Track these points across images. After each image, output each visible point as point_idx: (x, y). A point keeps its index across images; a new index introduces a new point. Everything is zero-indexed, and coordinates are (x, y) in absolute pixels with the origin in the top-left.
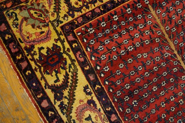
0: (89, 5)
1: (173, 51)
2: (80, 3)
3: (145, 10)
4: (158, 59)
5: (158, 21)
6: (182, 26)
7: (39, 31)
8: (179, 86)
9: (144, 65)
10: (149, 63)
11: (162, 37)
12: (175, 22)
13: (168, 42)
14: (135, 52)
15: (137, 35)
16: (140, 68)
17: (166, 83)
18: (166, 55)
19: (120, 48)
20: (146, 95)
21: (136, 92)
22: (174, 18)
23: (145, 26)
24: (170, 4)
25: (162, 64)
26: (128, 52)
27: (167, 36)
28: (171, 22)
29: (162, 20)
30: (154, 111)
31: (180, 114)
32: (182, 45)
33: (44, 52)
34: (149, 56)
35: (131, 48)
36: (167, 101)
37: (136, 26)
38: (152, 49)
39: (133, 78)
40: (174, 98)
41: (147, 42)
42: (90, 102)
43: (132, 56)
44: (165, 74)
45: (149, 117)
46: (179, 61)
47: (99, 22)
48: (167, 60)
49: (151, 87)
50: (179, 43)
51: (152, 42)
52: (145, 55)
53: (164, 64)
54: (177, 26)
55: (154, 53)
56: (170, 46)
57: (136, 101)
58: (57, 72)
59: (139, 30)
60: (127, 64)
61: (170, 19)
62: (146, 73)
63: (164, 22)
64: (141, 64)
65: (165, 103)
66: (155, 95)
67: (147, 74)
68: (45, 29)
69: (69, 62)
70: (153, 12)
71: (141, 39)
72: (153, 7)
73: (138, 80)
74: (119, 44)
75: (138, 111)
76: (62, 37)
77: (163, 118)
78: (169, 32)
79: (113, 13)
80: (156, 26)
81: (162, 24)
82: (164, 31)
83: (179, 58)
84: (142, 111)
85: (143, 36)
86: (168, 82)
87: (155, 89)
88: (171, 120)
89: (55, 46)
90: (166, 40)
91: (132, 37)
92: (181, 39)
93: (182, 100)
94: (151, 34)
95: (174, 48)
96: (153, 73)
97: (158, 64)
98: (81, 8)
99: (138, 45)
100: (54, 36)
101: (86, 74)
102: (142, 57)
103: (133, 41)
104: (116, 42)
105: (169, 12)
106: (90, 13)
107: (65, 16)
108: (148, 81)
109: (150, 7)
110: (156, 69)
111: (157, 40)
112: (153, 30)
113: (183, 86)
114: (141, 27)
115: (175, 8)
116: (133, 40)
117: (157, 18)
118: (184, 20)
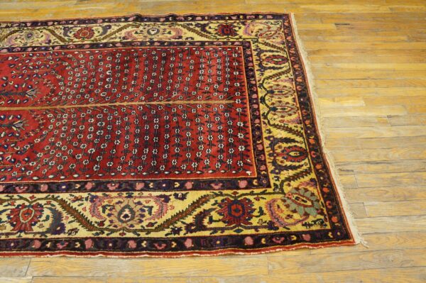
3: (230, 96)
7: (255, 31)
8: (139, 91)
9: (180, 75)
11: (195, 98)
12: (200, 115)
13: (186, 100)
14: (196, 73)
15: (210, 80)
16: (180, 71)
17: (152, 83)
21: (163, 62)
22: (206, 117)
23: (214, 90)
24: (223, 121)
27: (192, 102)
29: (210, 106)
30: (137, 67)
32: (174, 110)
33: (237, 29)
34: (184, 81)
35: (202, 72)
37: (219, 83)
38: (188, 86)
40: (133, 83)
41: (198, 85)
42: (180, 37)
43: (195, 71)
44: (160, 86)
46: (161, 101)
48: (170, 93)
49: (158, 72)
50: (177, 108)
51: (196, 89)
52: (188, 79)
53: (168, 89)
54: (196, 116)
55: (184, 85)
56: (181, 100)
58: (216, 30)
59: (214, 83)
61: (207, 112)
62: (172, 74)
68: (254, 34)
69: (218, 37)
70: (225, 102)
71: (204, 82)
72: (230, 104)
73: (172, 66)
76: (241, 40)
78: (195, 106)
79: (241, 73)
80: (208, 98)
81: (207, 104)
82: (198, 102)
83: (163, 103)
85: (206, 84)
88: (118, 75)
89: (237, 35)
90: (189, 100)
92: (179, 113)
93: (125, 88)
95: (177, 102)
96: (168, 77)
97: (172, 85)
98: (259, 57)
99: (201, 78)
100: (244, 36)
101: (203, 43)
104: (214, 65)
105: (215, 115)
106: (251, 60)
107: (258, 47)
109: (232, 102)
110: (170, 81)
111: (194, 93)
112: (206, 94)
114: (216, 86)
117: (216, 102)
118: (197, 124)
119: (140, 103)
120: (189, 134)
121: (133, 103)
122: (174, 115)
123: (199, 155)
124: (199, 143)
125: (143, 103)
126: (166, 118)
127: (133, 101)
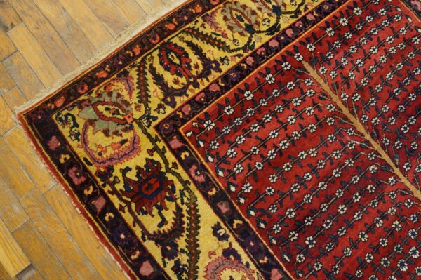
0: (199, 80)
1: (363, 135)
2: (183, 80)
3: (298, 73)
4: (337, 155)
5: (326, 87)
6: (371, 88)
7: (118, 139)
8: (386, 198)
9: (313, 170)
10: (322, 164)
11: (337, 113)
12: (356, 84)
13: (349, 121)
14: (293, 150)
15: (292, 119)
16: (308, 177)
17: (360, 195)
18: (351, 145)
19: (265, 147)
20: (327, 224)
21: (309, 221)
22: (353, 76)
23: (303, 100)
24: (341, 53)
25: (347, 162)
26: (280, 152)
27: (345, 111)
28: (348, 85)
29: (332, 85)
30: (348, 252)
31: (398, 249)
32: (376, 121)
33: (132, 175)
34: (320, 153)
35: (284, 144)
36: (370, 229)
37: (287, 104)
38: (323, 139)
39: (298, 196)
40: (381, 221)
41: (312, 128)
43: (289, 157)
44: (355, 179)
45: (341, 265)
46: (377, 152)
47: (221, 107)
48: (354, 154)
49: (334, 207)
50: (370, 120)
51: (322, 126)
52: (313, 152)
53: (350, 162)
54: (361, 90)
55: (328, 146)
56: (354, 128)
57: (311, 238)
58: (160, 208)
59: (293, 109)
60: (283, 173)
61: (346, 79)
62: (320, 184)
63: (336, 87)
64: (308, 168)
65: (367, 233)
66: (346, 221)
67: (323, 186)
68: (128, 136)
69: (179, 186)
70: (312, 72)
71: (300, 125)
72: (311, 64)
73: (308, 199)
74: (263, 141)
75: (318, 257)
76: (161, 145)
77: (368, 261)
78: (348, 103)
79: (243, 88)
80: (323, 96)
81: (334, 90)
82: (339, 104)
83: (377, 146)
84: (326, 254)
85: (303, 119)
86: (364, 193)
87: (342, 210)
88: (386, 263)
89: (150, 162)
90: (346, 118)
91: (282, 123)
92: (372, 111)
93: (397, 223)
94: (317, 112)
95: (362, 130)
96: (333, 182)
97: (340, 164)
98: (186, 87)
99: (296, 135)
100: (146, 144)
101: (213, 202)
102: (308, 156)
103: (286, 132)
104: (257, 138)
105: (342, 68)
106: (203, 94)
107: (160, 106)
108: (327, 196)
109: (306, 64)
110: (337, 173)
111: (330, 121)
112: (320, 104)
113: (393, 195)
114: (296, 102)
115: (350, 59)
116: (286, 129)
117: (321, 82)
118: (370, 78)
119: (401, 175)
120: (389, 76)
121: (408, 184)
122: (382, 115)
123: (402, 46)
124: (390, 57)
125: (397, 171)
126: (392, 121)
127: (406, 189)
